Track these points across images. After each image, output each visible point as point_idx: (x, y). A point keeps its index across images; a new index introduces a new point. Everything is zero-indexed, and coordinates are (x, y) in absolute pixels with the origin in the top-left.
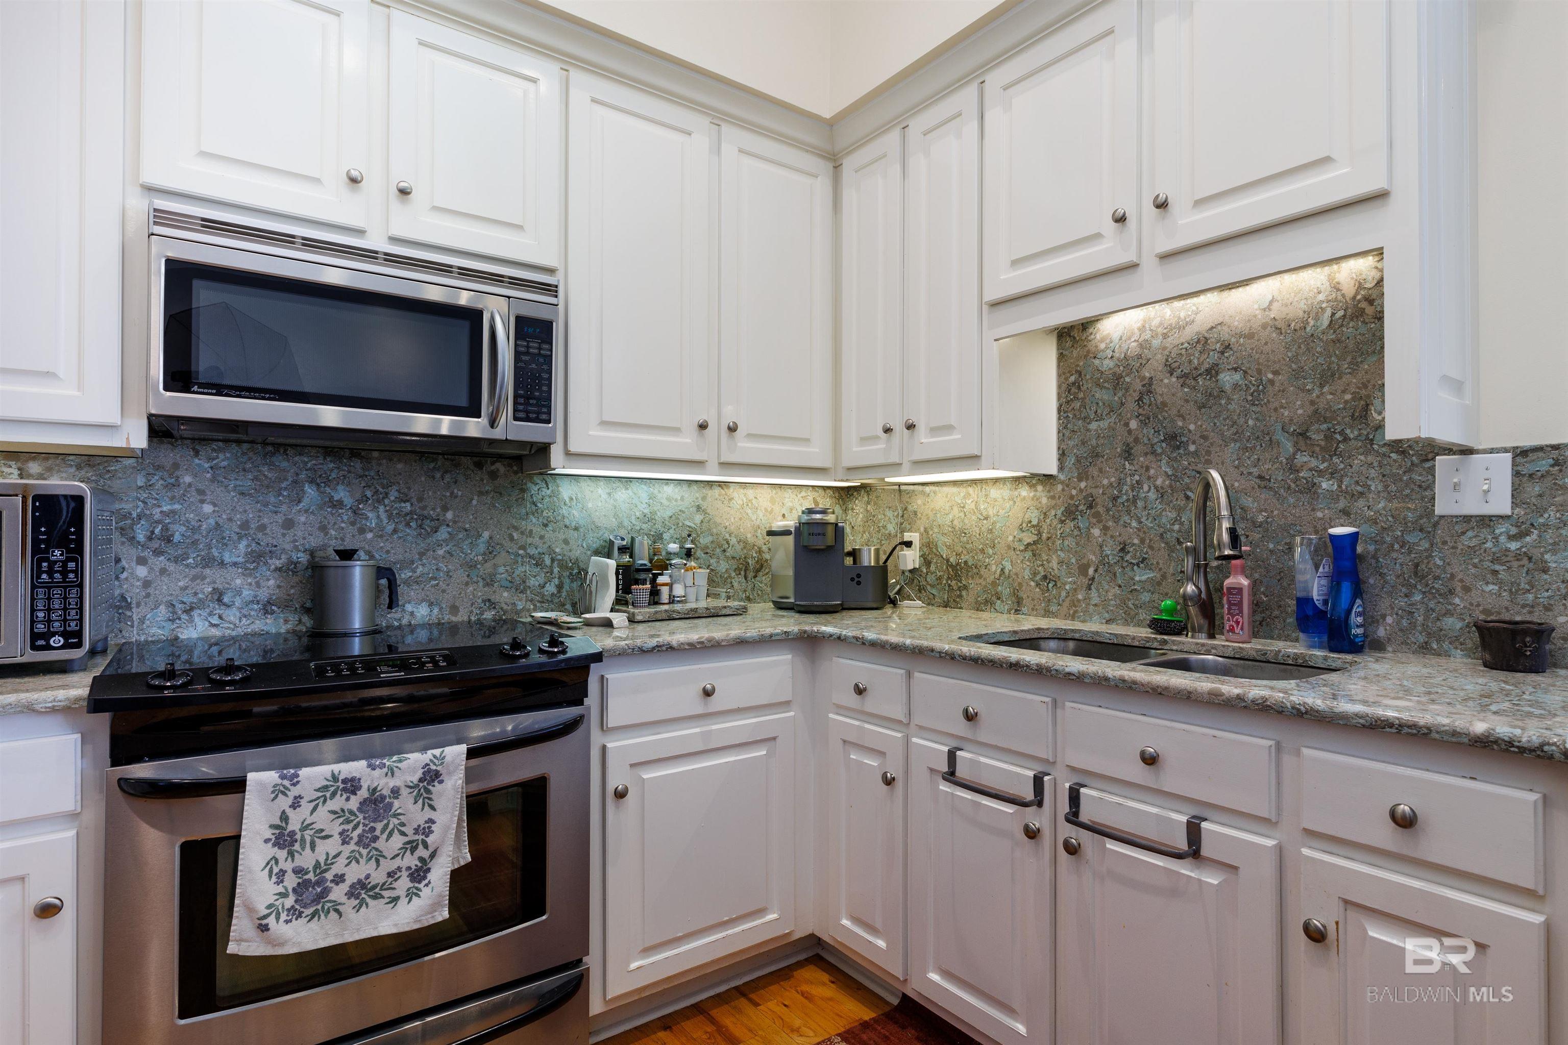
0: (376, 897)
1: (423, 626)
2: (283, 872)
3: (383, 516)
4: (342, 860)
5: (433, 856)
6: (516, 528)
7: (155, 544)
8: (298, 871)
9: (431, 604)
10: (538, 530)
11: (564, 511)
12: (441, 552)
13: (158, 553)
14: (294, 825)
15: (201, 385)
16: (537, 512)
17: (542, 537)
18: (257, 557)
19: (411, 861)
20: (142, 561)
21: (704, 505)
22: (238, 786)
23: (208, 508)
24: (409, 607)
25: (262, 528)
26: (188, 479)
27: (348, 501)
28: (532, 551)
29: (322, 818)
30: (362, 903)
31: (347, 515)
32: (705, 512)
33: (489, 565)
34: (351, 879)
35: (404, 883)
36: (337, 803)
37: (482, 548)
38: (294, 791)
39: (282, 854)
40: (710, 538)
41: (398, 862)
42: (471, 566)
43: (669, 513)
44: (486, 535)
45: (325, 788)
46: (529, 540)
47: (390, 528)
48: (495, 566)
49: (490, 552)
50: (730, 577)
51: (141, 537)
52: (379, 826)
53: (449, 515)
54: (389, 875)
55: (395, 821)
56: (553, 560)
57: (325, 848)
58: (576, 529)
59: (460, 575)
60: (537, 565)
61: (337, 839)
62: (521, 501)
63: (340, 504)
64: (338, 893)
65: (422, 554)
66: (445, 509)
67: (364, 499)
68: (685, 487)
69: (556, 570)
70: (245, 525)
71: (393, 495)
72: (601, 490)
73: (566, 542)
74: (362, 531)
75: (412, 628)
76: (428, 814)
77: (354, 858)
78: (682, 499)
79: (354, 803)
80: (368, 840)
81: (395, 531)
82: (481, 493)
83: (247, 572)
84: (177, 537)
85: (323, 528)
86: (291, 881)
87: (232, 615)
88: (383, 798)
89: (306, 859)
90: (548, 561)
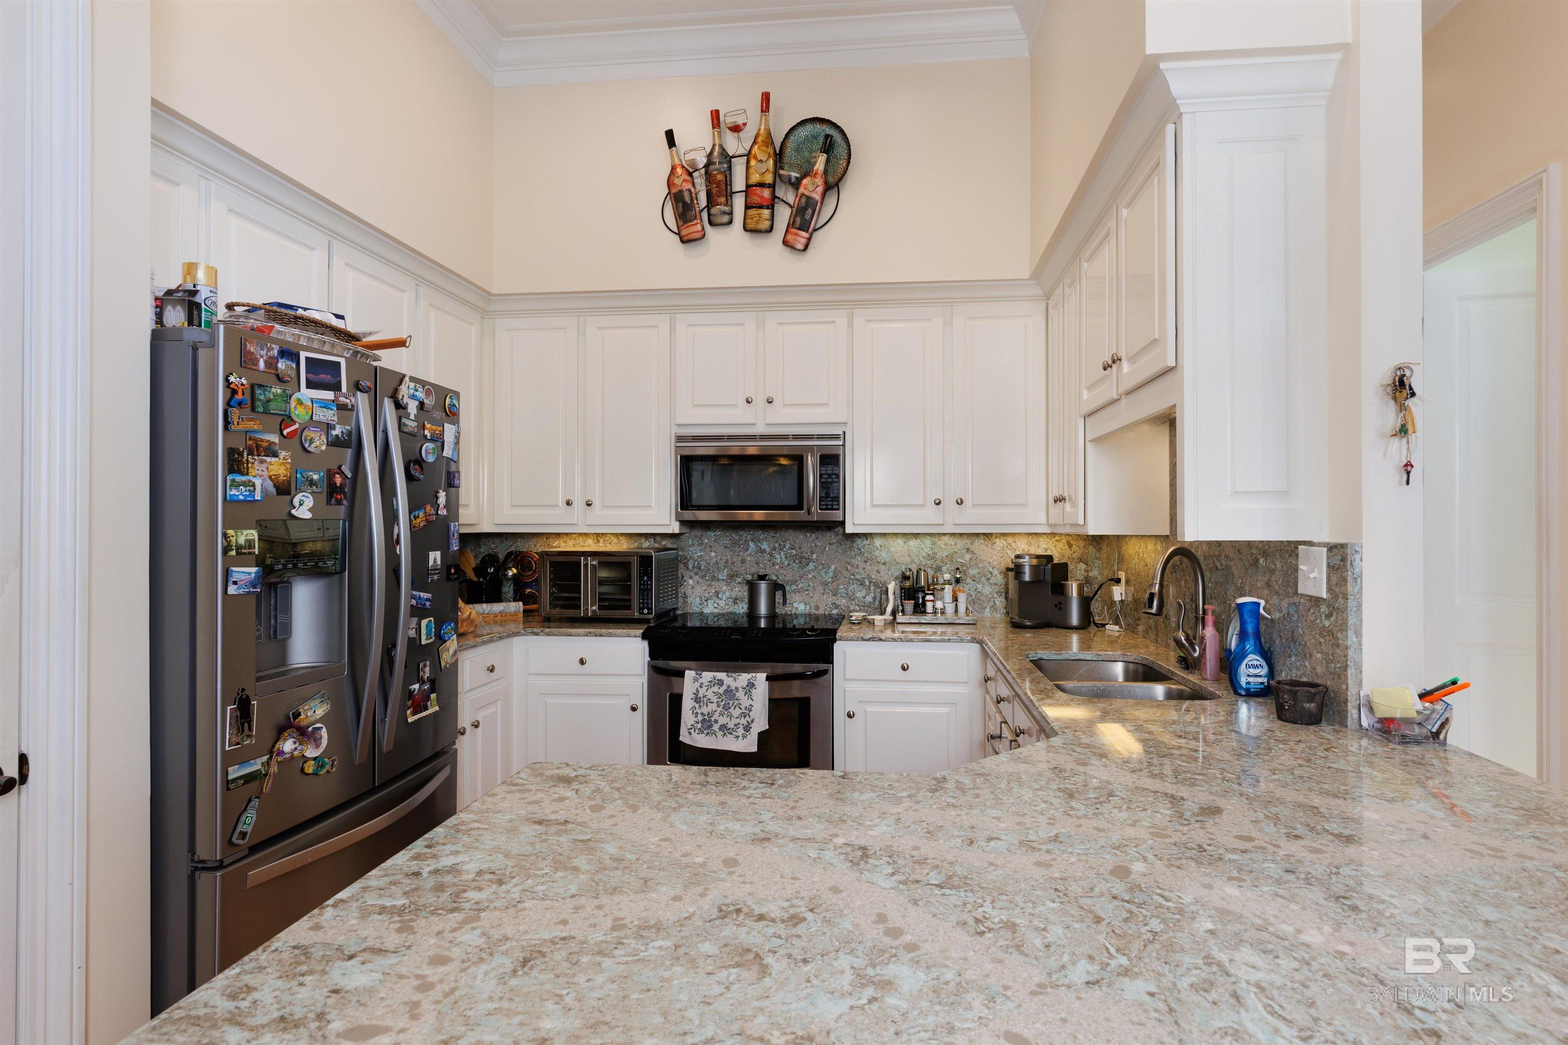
0: (730, 733)
1: (802, 615)
2: (697, 713)
3: (783, 557)
4: (717, 714)
5: (752, 721)
6: (849, 563)
7: (695, 570)
8: (702, 714)
9: (806, 604)
10: (862, 565)
11: (877, 553)
12: (810, 576)
13: (696, 574)
14: (700, 695)
15: (693, 506)
16: (861, 554)
17: (864, 569)
18: (732, 577)
19: (743, 721)
20: (691, 578)
21: (972, 548)
22: (681, 674)
23: (713, 554)
24: (795, 605)
25: (733, 563)
26: (706, 541)
27: (768, 550)
28: (858, 577)
29: (710, 694)
30: (725, 734)
31: (767, 557)
32: (973, 553)
33: (835, 583)
34: (720, 723)
35: (741, 731)
36: (715, 689)
37: (831, 574)
38: (701, 681)
39: (697, 706)
40: (977, 571)
41: (738, 721)
42: (826, 584)
43: (946, 554)
44: (833, 567)
45: (711, 682)
46: (857, 570)
47: (786, 563)
48: (838, 585)
49: (835, 577)
50: (993, 597)
51: (690, 567)
52: (731, 702)
53: (814, 556)
54: (735, 725)
55: (736, 702)
56: (870, 582)
57: (712, 707)
58: (884, 564)
59: (820, 588)
60: (861, 585)
61: (715, 704)
62: (851, 548)
63: (764, 551)
64: (716, 727)
65: (801, 577)
66: (812, 553)
67: (774, 549)
68: (958, 537)
69: (872, 588)
70: (726, 562)
71: (788, 546)
72: (900, 541)
73: (878, 572)
74: (774, 565)
75: (797, 616)
76: (750, 702)
77: (721, 714)
78: (956, 544)
79: (721, 691)
80: (726, 707)
81: (789, 565)
82: (830, 544)
83: (728, 584)
84: (703, 567)
85: (757, 563)
86: (700, 718)
87: (722, 603)
88: (732, 691)
89: (705, 710)
90: (867, 583)
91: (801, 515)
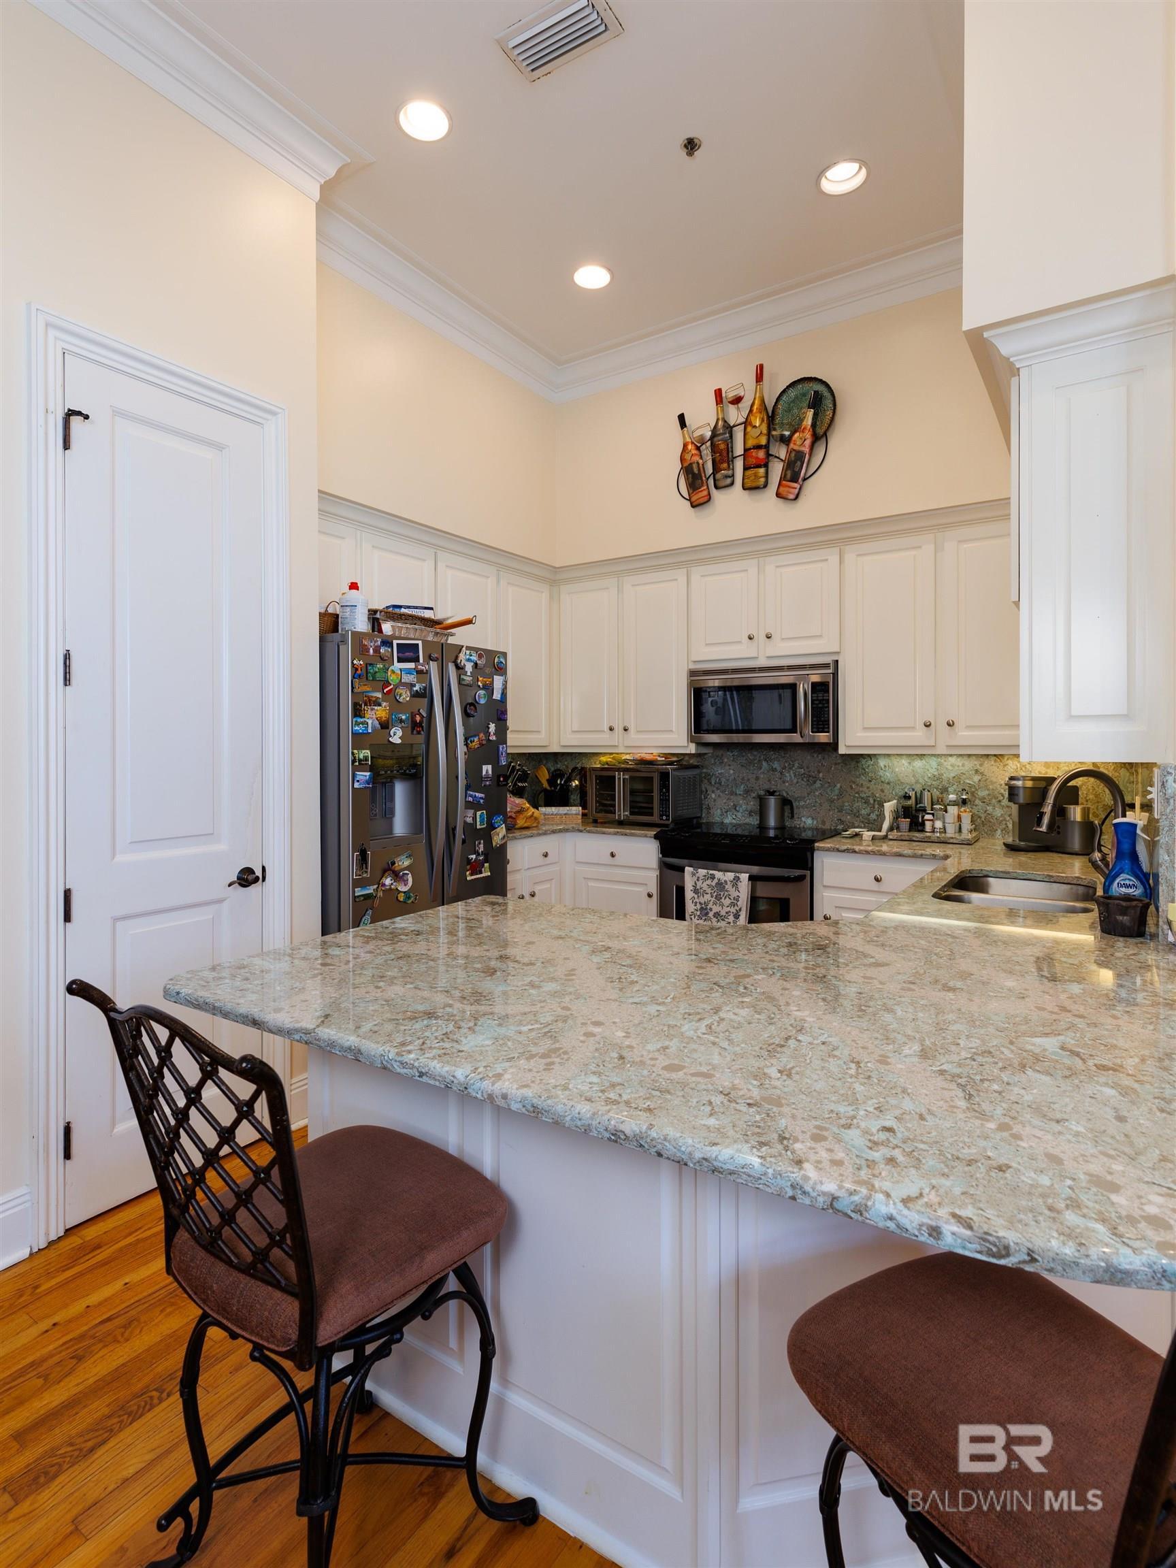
0: (722, 920)
1: (809, 829)
2: (696, 903)
3: (793, 775)
4: (711, 903)
5: (740, 910)
6: (854, 782)
7: (717, 785)
8: (701, 903)
9: (813, 819)
10: (865, 783)
11: (881, 773)
12: (817, 793)
13: (717, 789)
14: (698, 887)
16: (865, 774)
17: (868, 788)
18: (747, 792)
19: (733, 910)
20: (713, 792)
21: (982, 769)
22: (682, 870)
23: (732, 771)
24: (803, 819)
25: (748, 780)
27: (779, 769)
28: (863, 795)
29: (705, 886)
30: (718, 920)
31: (778, 775)
32: (982, 774)
33: (840, 801)
34: (714, 911)
36: (709, 882)
37: (837, 792)
38: (697, 875)
39: (696, 896)
40: (987, 792)
41: (728, 909)
42: (832, 801)
43: (953, 775)
44: (838, 785)
45: (705, 876)
46: (861, 789)
47: (795, 781)
48: (843, 802)
49: (840, 795)
50: (1005, 820)
51: (713, 783)
52: (722, 894)
53: (821, 775)
54: (727, 913)
55: (726, 893)
56: (874, 801)
57: (707, 897)
58: (888, 783)
59: (826, 805)
60: (865, 803)
61: (710, 895)
62: (856, 768)
63: (775, 769)
64: (711, 914)
65: (808, 794)
66: (819, 772)
67: (784, 767)
68: (965, 758)
69: (877, 806)
70: (743, 779)
71: (797, 765)
72: (904, 762)
73: (882, 791)
74: (784, 782)
75: (805, 829)
76: (737, 893)
77: (715, 904)
78: (963, 765)
79: (714, 884)
80: (718, 898)
81: (797, 782)
83: (744, 799)
84: (723, 783)
85: (769, 780)
86: (699, 906)
87: (739, 815)
88: (722, 883)
89: (702, 900)
90: (872, 802)
91: (796, 738)
